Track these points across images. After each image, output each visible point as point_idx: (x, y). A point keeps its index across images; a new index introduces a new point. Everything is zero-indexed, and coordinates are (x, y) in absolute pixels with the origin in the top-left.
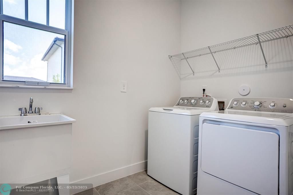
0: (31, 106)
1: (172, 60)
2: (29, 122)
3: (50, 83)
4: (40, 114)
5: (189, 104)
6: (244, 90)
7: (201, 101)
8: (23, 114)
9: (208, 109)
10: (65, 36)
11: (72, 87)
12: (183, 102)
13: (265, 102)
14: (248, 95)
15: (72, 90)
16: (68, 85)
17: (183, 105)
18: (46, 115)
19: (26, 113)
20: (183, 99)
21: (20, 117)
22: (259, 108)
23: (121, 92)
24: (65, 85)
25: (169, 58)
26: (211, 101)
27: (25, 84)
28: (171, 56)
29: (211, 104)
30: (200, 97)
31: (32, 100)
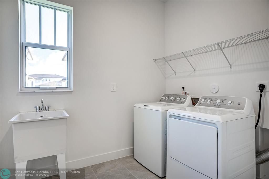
0: (43, 105)
1: (157, 63)
2: (41, 116)
3: (57, 87)
4: (49, 110)
5: (169, 100)
6: (214, 88)
7: (178, 98)
8: (37, 111)
9: (182, 105)
10: (67, 51)
11: (72, 90)
12: (165, 98)
13: (225, 100)
14: (217, 93)
15: (72, 92)
16: (70, 88)
17: (165, 101)
18: (53, 111)
19: (40, 110)
20: (165, 96)
21: (35, 112)
22: (220, 105)
23: (111, 92)
24: (68, 88)
25: (154, 61)
26: (185, 98)
27: (39, 89)
28: (156, 60)
29: (185, 101)
30: (178, 95)
31: (43, 101)
